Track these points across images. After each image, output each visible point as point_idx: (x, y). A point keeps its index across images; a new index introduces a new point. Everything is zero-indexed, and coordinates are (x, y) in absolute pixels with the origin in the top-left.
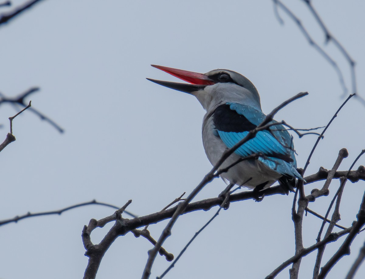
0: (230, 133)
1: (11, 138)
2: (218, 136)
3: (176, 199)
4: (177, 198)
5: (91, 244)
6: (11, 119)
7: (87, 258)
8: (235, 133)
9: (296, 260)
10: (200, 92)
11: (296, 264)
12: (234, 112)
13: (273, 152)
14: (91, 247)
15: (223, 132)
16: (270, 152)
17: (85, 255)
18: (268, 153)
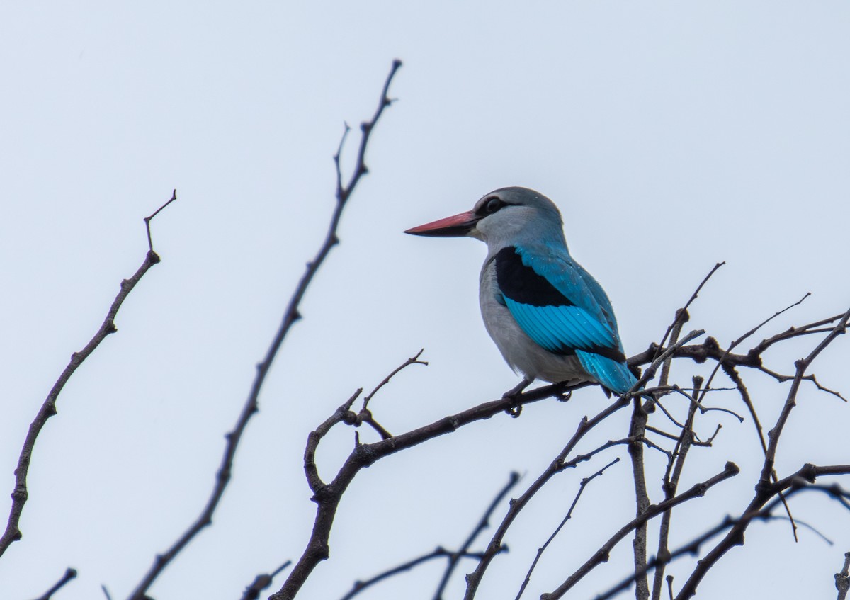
0: (525, 306)
1: (153, 259)
2: (504, 305)
3: (410, 359)
4: (412, 358)
5: (321, 483)
6: (147, 220)
7: (315, 506)
8: (532, 307)
9: (639, 524)
10: (473, 231)
11: (641, 529)
12: (530, 269)
13: (594, 345)
14: (322, 488)
15: (513, 301)
16: (588, 344)
17: (312, 499)
18: (587, 346)
